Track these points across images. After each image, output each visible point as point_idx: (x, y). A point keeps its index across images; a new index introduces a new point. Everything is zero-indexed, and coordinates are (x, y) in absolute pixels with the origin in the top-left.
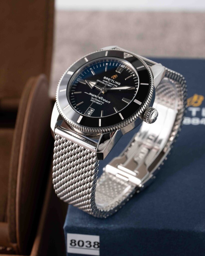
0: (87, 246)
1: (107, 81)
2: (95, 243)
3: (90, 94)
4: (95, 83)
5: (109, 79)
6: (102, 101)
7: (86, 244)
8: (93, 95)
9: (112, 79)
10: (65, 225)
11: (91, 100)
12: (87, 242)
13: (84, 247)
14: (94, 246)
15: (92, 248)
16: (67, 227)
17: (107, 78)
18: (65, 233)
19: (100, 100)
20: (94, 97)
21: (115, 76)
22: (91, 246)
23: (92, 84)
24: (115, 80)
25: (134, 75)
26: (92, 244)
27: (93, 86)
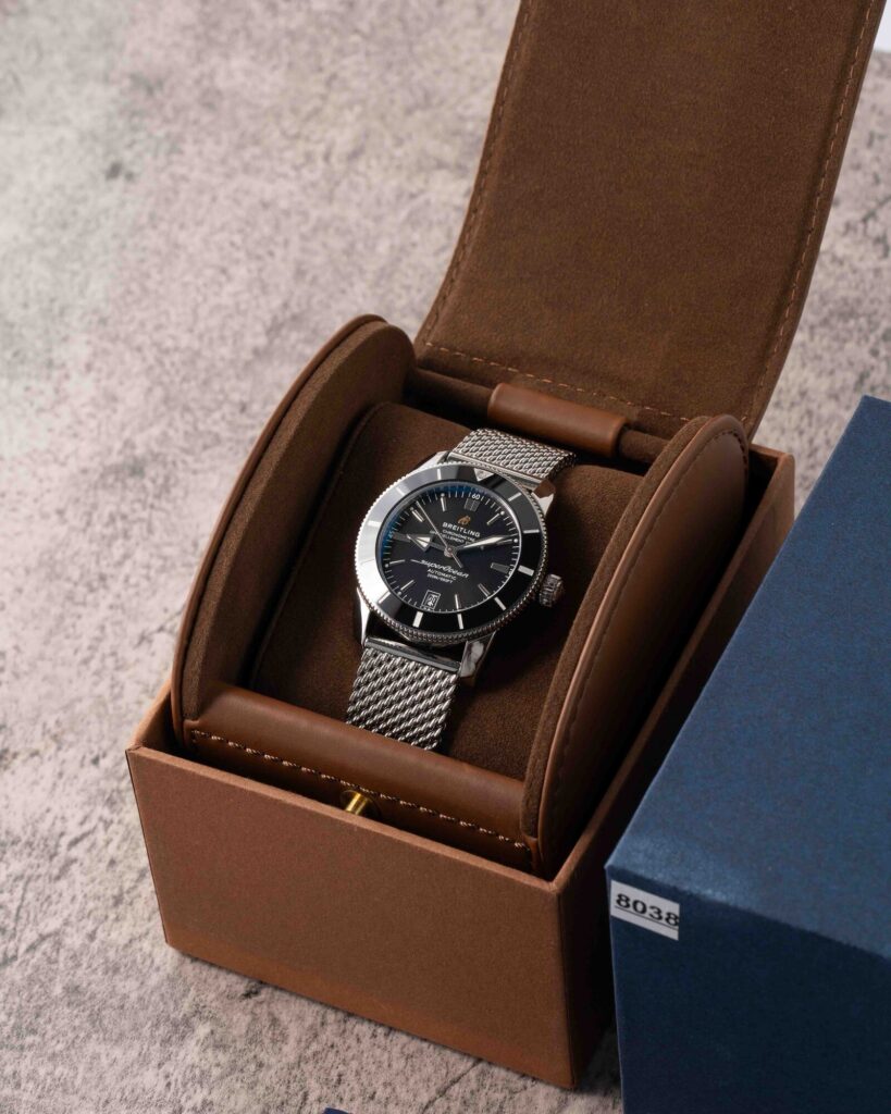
0: (651, 915)
1: (451, 530)
2: (669, 914)
3: (423, 562)
4: (428, 539)
5: (454, 527)
6: (451, 574)
7: (649, 911)
8: (429, 565)
9: (460, 525)
10: (610, 862)
11: (429, 575)
12: (652, 908)
13: (647, 915)
14: (667, 920)
15: (663, 921)
16: (611, 867)
17: (450, 526)
18: (608, 877)
19: (446, 572)
20: (433, 569)
21: (465, 520)
22: (660, 918)
23: (424, 542)
24: (468, 527)
25: (502, 513)
26: (664, 915)
27: (425, 545)
